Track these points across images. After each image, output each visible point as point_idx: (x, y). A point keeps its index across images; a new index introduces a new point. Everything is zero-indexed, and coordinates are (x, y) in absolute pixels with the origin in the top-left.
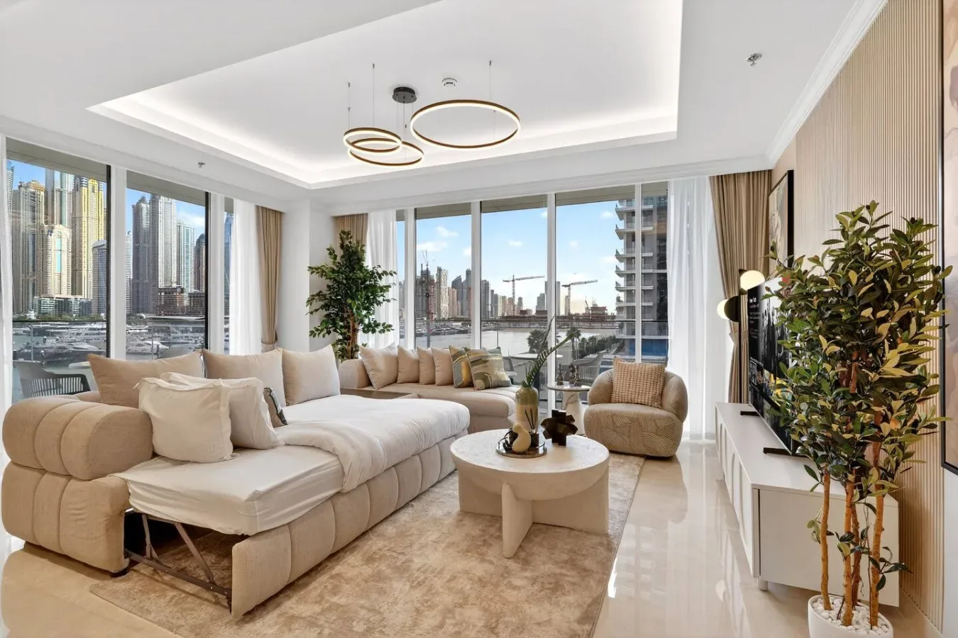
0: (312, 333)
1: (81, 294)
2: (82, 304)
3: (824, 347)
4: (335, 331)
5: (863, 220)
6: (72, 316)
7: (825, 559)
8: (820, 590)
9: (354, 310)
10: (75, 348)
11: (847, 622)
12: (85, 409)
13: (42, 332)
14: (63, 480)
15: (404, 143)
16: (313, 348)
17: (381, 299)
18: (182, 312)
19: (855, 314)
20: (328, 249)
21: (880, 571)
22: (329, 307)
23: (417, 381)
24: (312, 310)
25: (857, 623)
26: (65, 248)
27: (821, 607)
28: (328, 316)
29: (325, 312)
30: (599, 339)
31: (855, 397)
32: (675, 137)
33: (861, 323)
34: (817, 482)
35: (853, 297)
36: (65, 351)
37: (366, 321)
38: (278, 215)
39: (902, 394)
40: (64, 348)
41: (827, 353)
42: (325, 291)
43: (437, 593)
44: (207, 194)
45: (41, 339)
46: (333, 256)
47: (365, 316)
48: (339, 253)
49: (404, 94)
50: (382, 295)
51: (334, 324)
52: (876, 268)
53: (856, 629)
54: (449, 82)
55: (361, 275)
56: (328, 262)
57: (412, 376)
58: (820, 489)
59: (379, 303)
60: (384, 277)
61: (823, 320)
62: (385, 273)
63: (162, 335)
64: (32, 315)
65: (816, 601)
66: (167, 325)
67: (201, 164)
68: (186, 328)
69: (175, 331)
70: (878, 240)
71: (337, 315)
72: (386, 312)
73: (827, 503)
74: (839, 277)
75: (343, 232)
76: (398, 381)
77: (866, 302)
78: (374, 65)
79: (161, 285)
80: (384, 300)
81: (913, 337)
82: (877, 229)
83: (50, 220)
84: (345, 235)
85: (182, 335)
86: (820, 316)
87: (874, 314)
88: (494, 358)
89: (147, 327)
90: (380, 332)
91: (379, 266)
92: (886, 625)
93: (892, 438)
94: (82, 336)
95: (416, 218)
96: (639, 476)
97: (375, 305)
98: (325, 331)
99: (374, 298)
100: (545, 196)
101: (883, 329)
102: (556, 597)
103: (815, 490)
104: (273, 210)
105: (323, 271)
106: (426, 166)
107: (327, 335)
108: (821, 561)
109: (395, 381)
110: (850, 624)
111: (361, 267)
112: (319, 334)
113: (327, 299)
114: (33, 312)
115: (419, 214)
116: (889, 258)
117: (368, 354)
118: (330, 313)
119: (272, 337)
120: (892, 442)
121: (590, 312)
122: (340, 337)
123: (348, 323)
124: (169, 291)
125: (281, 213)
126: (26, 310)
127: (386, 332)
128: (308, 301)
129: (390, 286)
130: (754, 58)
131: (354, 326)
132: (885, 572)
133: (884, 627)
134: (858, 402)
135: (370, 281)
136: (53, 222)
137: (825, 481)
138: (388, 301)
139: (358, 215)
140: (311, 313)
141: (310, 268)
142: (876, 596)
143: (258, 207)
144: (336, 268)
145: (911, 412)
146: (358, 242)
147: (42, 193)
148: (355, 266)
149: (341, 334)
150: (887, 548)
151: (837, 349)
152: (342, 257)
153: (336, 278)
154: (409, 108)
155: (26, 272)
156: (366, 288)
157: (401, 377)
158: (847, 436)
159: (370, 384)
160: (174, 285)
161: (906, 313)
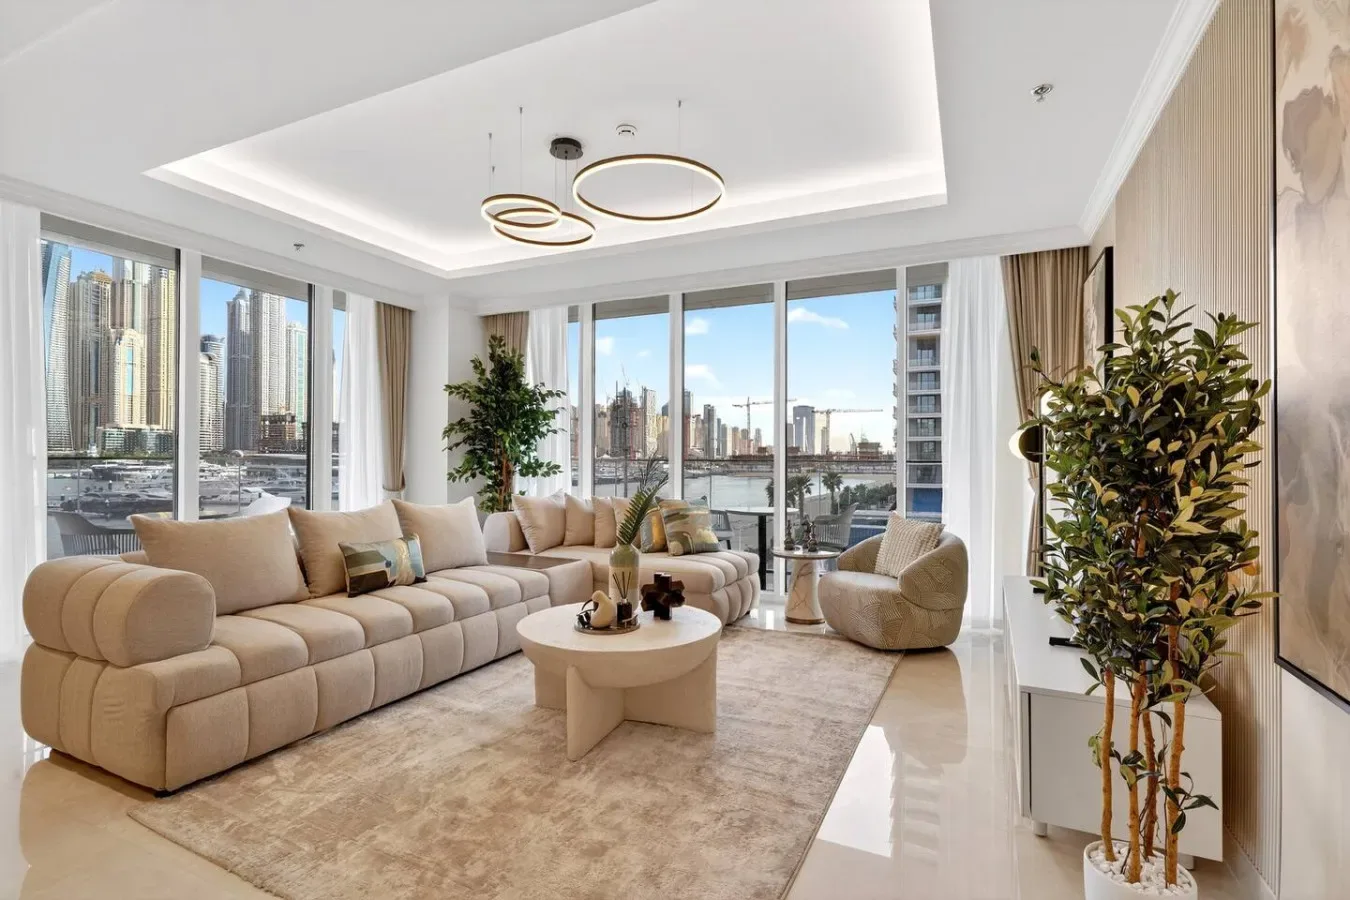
0: (451, 476)
1: (158, 423)
2: (159, 436)
3: (1099, 494)
4: (482, 473)
5: (1159, 316)
6: (146, 453)
7: (1108, 790)
8: (1099, 832)
9: (507, 445)
10: (149, 496)
11: (1134, 878)
12: (128, 572)
13: (106, 475)
14: (97, 667)
15: (564, 214)
16: (453, 498)
17: (544, 429)
18: (293, 448)
19: (1139, 447)
20: (472, 361)
21: (1178, 807)
22: (474, 440)
23: (591, 543)
24: (452, 444)
25: (1148, 879)
26: (137, 361)
27: (1100, 856)
28: (472, 452)
29: (468, 448)
30: (870, 487)
31: (1140, 563)
32: (944, 201)
33: (1148, 459)
34: (1097, 682)
35: (1135, 424)
36: (137, 500)
37: (526, 460)
38: (406, 313)
39: (1205, 559)
40: (136, 496)
41: (1104, 502)
42: (469, 419)
43: (584, 829)
44: (310, 286)
45: (104, 485)
46: (479, 371)
47: (524, 453)
48: (489, 366)
49: (566, 147)
50: (547, 424)
51: (480, 463)
52: (1167, 383)
53: (1145, 888)
54: (626, 130)
55: (517, 396)
56: (472, 378)
57: (586, 536)
58: (1101, 692)
59: (542, 435)
60: (549, 400)
61: (1098, 455)
62: (550, 393)
63: (265, 480)
64: (94, 451)
65: (1097, 849)
66: (272, 466)
67: (298, 246)
68: (298, 470)
69: (284, 473)
70: (1176, 345)
71: (484, 451)
72: (551, 447)
73: (1111, 712)
74: (1117, 396)
75: (494, 338)
76: (565, 543)
77: (1153, 430)
78: (521, 109)
79: (265, 410)
80: (548, 431)
81: (1215, 479)
82: (1175, 330)
83: (117, 323)
84: (496, 341)
85: (294, 479)
86: (1095, 448)
87: (1164, 446)
88: (695, 512)
89: (245, 468)
90: (543, 475)
91: (543, 384)
92: (1189, 884)
93: (1195, 620)
94: (159, 480)
95: (594, 318)
96: (891, 678)
97: (537, 437)
98: (469, 474)
99: (536, 428)
100: (771, 285)
101: (1178, 468)
102: (747, 838)
103: (1093, 693)
104: (399, 308)
105: (466, 391)
106: (597, 246)
107: (470, 479)
108: (1102, 792)
109: (561, 544)
110: (1138, 880)
111: (519, 386)
112: (460, 477)
113: (472, 429)
114: (94, 447)
115: (597, 312)
116: (1186, 369)
117: (525, 506)
118: (475, 449)
119: (398, 480)
120: (1197, 625)
121: (858, 450)
122: (490, 482)
123: (500, 462)
124: (276, 420)
125: (410, 311)
126: (86, 445)
127: (552, 475)
128: (445, 432)
129: (557, 412)
130: (1041, 90)
131: (508, 467)
132: (1186, 808)
133: (1186, 887)
134: (1145, 569)
135: (531, 405)
136: (122, 325)
137: (1108, 680)
138: (555, 432)
139: (515, 314)
140: (450, 449)
141: (449, 387)
142: (1174, 841)
143: (378, 303)
144: (482, 387)
145: (1221, 584)
146: (514, 351)
147: (109, 287)
148: (510, 384)
149: (490, 478)
150: (1186, 774)
151: (1114, 495)
152: (492, 371)
153: (483, 401)
154: (574, 165)
155: (86, 393)
156: (525, 414)
157: (570, 537)
158: (1130, 617)
159: (526, 546)
160: (283, 412)
161: (1207, 445)
